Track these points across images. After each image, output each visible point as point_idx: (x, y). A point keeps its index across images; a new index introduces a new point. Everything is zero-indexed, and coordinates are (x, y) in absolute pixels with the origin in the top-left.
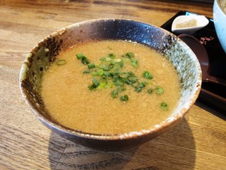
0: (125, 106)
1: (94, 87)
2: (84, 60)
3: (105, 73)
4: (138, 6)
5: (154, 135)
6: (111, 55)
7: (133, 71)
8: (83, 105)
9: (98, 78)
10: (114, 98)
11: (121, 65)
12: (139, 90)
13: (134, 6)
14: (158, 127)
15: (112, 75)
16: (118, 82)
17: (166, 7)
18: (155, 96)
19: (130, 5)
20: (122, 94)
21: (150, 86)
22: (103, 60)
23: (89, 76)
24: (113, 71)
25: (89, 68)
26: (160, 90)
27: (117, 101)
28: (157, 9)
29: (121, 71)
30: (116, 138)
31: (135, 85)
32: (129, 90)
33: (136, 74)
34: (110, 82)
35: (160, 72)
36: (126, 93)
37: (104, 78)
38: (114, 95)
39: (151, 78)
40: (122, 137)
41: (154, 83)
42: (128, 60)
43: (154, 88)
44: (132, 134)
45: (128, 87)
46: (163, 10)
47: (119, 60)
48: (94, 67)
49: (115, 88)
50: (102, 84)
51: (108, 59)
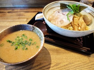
0: (27, 51)
1: (16, 49)
2: (9, 42)
3: (18, 43)
4: (24, 12)
5: (37, 55)
6: (18, 37)
7: (26, 40)
8: (15, 55)
9: (17, 46)
10: (23, 50)
11: (22, 39)
12: (30, 45)
13: (23, 12)
14: (37, 53)
15: (20, 43)
16: (23, 45)
17: (34, 11)
18: (34, 45)
19: (22, 12)
20: (25, 48)
21: (32, 43)
22: (16, 39)
23: (14, 46)
24: (20, 42)
25: (13, 43)
26: (35, 43)
27: (25, 50)
28: (31, 12)
29: (23, 41)
30: (28, 60)
31: (28, 44)
32: (27, 46)
33: (27, 41)
34: (21, 45)
35: (34, 37)
36: (26, 47)
37: (19, 45)
38: (23, 49)
39: (32, 40)
40: (29, 59)
41: (33, 42)
42: (23, 37)
43: (33, 43)
44: (32, 57)
45: (26, 45)
46: (33, 12)
47: (21, 38)
48: (14, 43)
49: (23, 47)
50: (19, 47)
51: (17, 39)
